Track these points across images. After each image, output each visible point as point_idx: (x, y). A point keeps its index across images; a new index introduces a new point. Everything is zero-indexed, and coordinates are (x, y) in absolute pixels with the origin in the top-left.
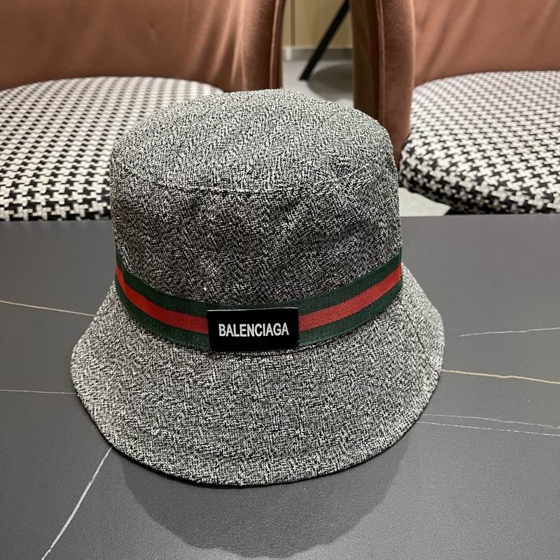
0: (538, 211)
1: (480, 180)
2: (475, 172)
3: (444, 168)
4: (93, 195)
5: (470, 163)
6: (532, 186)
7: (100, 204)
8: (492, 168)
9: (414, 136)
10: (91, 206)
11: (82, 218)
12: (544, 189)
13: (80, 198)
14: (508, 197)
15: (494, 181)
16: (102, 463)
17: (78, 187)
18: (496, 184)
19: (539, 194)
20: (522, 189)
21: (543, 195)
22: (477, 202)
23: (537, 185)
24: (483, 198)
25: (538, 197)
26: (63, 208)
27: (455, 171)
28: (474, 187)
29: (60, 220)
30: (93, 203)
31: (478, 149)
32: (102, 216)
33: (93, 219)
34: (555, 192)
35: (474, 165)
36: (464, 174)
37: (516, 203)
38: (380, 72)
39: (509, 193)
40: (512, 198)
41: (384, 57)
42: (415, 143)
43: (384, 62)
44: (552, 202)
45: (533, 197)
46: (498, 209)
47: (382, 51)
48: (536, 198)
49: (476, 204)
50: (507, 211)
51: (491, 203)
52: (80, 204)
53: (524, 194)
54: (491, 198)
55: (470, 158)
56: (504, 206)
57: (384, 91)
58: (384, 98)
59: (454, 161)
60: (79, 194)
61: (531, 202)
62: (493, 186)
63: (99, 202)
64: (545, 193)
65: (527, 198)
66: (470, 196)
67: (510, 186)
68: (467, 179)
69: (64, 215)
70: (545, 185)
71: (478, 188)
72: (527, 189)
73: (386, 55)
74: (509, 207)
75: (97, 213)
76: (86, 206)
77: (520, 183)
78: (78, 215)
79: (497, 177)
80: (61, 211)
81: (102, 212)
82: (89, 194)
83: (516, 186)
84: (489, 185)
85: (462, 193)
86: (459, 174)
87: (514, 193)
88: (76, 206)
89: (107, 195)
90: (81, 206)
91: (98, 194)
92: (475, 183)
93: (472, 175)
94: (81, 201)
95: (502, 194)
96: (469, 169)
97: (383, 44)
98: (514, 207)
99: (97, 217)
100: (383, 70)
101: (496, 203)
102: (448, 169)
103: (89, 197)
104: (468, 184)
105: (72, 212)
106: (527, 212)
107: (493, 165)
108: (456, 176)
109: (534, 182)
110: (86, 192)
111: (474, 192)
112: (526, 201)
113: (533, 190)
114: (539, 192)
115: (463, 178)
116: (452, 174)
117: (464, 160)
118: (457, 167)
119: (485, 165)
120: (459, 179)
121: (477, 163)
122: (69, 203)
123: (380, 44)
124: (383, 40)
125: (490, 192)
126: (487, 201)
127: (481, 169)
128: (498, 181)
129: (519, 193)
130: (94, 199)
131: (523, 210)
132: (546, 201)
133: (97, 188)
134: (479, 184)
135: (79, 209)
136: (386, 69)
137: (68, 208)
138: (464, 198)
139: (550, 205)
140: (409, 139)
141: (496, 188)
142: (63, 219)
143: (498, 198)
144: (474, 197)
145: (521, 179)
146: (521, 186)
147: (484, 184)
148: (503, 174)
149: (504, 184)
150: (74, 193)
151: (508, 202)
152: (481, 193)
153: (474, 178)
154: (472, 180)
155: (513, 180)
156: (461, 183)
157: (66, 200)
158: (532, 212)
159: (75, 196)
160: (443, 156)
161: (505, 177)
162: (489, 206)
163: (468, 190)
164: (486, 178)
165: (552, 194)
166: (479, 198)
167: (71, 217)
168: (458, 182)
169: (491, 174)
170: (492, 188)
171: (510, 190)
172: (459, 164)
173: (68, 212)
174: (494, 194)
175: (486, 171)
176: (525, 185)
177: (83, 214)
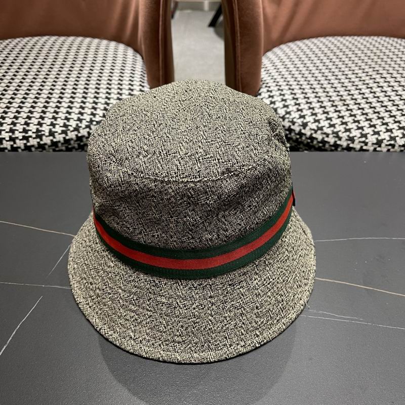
0: (343, 149)
1: (305, 125)
2: (302, 119)
3: (281, 116)
4: (30, 133)
5: (299, 113)
6: (340, 131)
7: (35, 140)
8: (314, 117)
9: (264, 90)
10: (28, 141)
11: (23, 150)
12: (348, 133)
13: (20, 136)
14: (323, 138)
15: (314, 126)
16: (14, 333)
17: (19, 128)
18: (316, 128)
19: (344, 137)
20: (333, 133)
21: (347, 138)
22: (303, 141)
23: (343, 130)
24: (307, 138)
25: (343, 139)
26: (8, 143)
27: (288, 118)
28: (301, 130)
29: (6, 151)
30: (30, 139)
31: (307, 101)
32: (36, 148)
33: (30, 151)
34: (355, 136)
35: (302, 114)
36: (295, 120)
37: (329, 143)
38: (237, 45)
39: (324, 136)
40: (326, 139)
41: (239, 35)
42: (263, 95)
43: (239, 38)
44: (353, 143)
45: (340, 139)
46: (317, 146)
47: (237, 30)
48: (342, 140)
49: (302, 142)
50: (323, 148)
51: (312, 142)
52: (20, 140)
53: (334, 136)
54: (311, 138)
55: (300, 108)
56: (321, 145)
57: (239, 59)
58: (240, 64)
59: (288, 110)
60: (20, 132)
61: (339, 142)
62: (314, 130)
63: (34, 138)
64: (348, 136)
65: (336, 139)
66: (298, 137)
67: (326, 130)
68: (296, 124)
69: (9, 148)
70: (349, 130)
71: (303, 131)
72: (337, 133)
73: (240, 33)
74: (324, 146)
75: (33, 146)
76: (25, 142)
77: (332, 129)
78: (19, 148)
79: (317, 124)
80: (7, 145)
81: (37, 146)
82: (27, 133)
83: (329, 131)
84: (311, 129)
85: (293, 134)
86: (291, 120)
87: (328, 135)
88: (17, 141)
89: (40, 134)
90: (22, 141)
91: (33, 133)
92: (302, 128)
93: (300, 121)
94: (21, 138)
95: (319, 136)
96: (298, 117)
97: (238, 25)
98: (327, 146)
99: (33, 149)
100: (238, 44)
101: (315, 142)
102: (284, 116)
103: (27, 135)
104: (296, 128)
105: (15, 146)
106: (336, 149)
107: (315, 114)
108: (289, 121)
109: (342, 128)
110: (25, 131)
111: (301, 134)
112: (336, 142)
113: (340, 134)
114: (344, 136)
115: (294, 123)
116: (287, 120)
117: (295, 110)
118: (290, 115)
119: (310, 114)
120: (291, 124)
121: (305, 112)
122: (12, 139)
123: (236, 25)
124: (238, 22)
125: (312, 134)
126: (309, 141)
127: (306, 117)
128: (317, 126)
129: (331, 136)
130: (31, 137)
131: (333, 148)
132: (349, 142)
133: (33, 128)
134: (304, 128)
135: (20, 143)
136: (241, 43)
137: (12, 143)
138: (294, 138)
139: (351, 145)
140: (260, 92)
141: (316, 132)
142: (9, 151)
143: (317, 139)
144: (301, 137)
145: (333, 126)
146: (333, 131)
147: (308, 128)
148: (321, 121)
149: (321, 129)
150: (16, 132)
151: (323, 142)
152: (305, 135)
153: (301, 124)
154: (300, 125)
155: (328, 126)
156: (292, 127)
157: (10, 137)
158: (339, 149)
159: (17, 134)
160: (282, 106)
161: (322, 123)
162: (311, 144)
163: (297, 132)
164: (309, 124)
165: (353, 137)
166: (304, 138)
167: (14, 149)
168: (290, 126)
169: (312, 121)
170: (313, 132)
171: (325, 133)
172: (292, 113)
173: (12, 146)
174: (314, 135)
175: (310, 119)
176: (335, 130)
177: (23, 147)
